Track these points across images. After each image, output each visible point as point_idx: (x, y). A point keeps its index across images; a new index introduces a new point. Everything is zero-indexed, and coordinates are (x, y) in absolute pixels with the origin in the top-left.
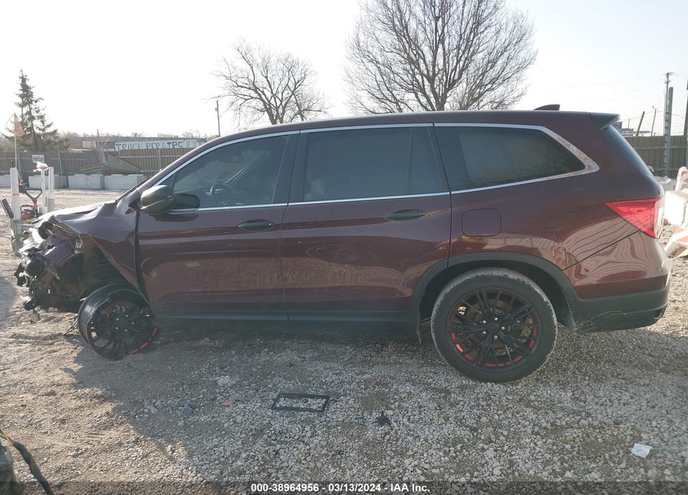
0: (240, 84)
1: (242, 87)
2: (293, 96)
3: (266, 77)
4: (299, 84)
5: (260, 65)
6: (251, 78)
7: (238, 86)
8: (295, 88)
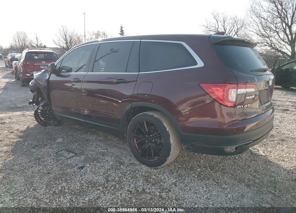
0: (211, 30)
1: (212, 31)
2: (236, 35)
3: (224, 26)
4: (239, 29)
5: (222, 21)
6: (217, 27)
7: (210, 31)
8: (237, 31)
